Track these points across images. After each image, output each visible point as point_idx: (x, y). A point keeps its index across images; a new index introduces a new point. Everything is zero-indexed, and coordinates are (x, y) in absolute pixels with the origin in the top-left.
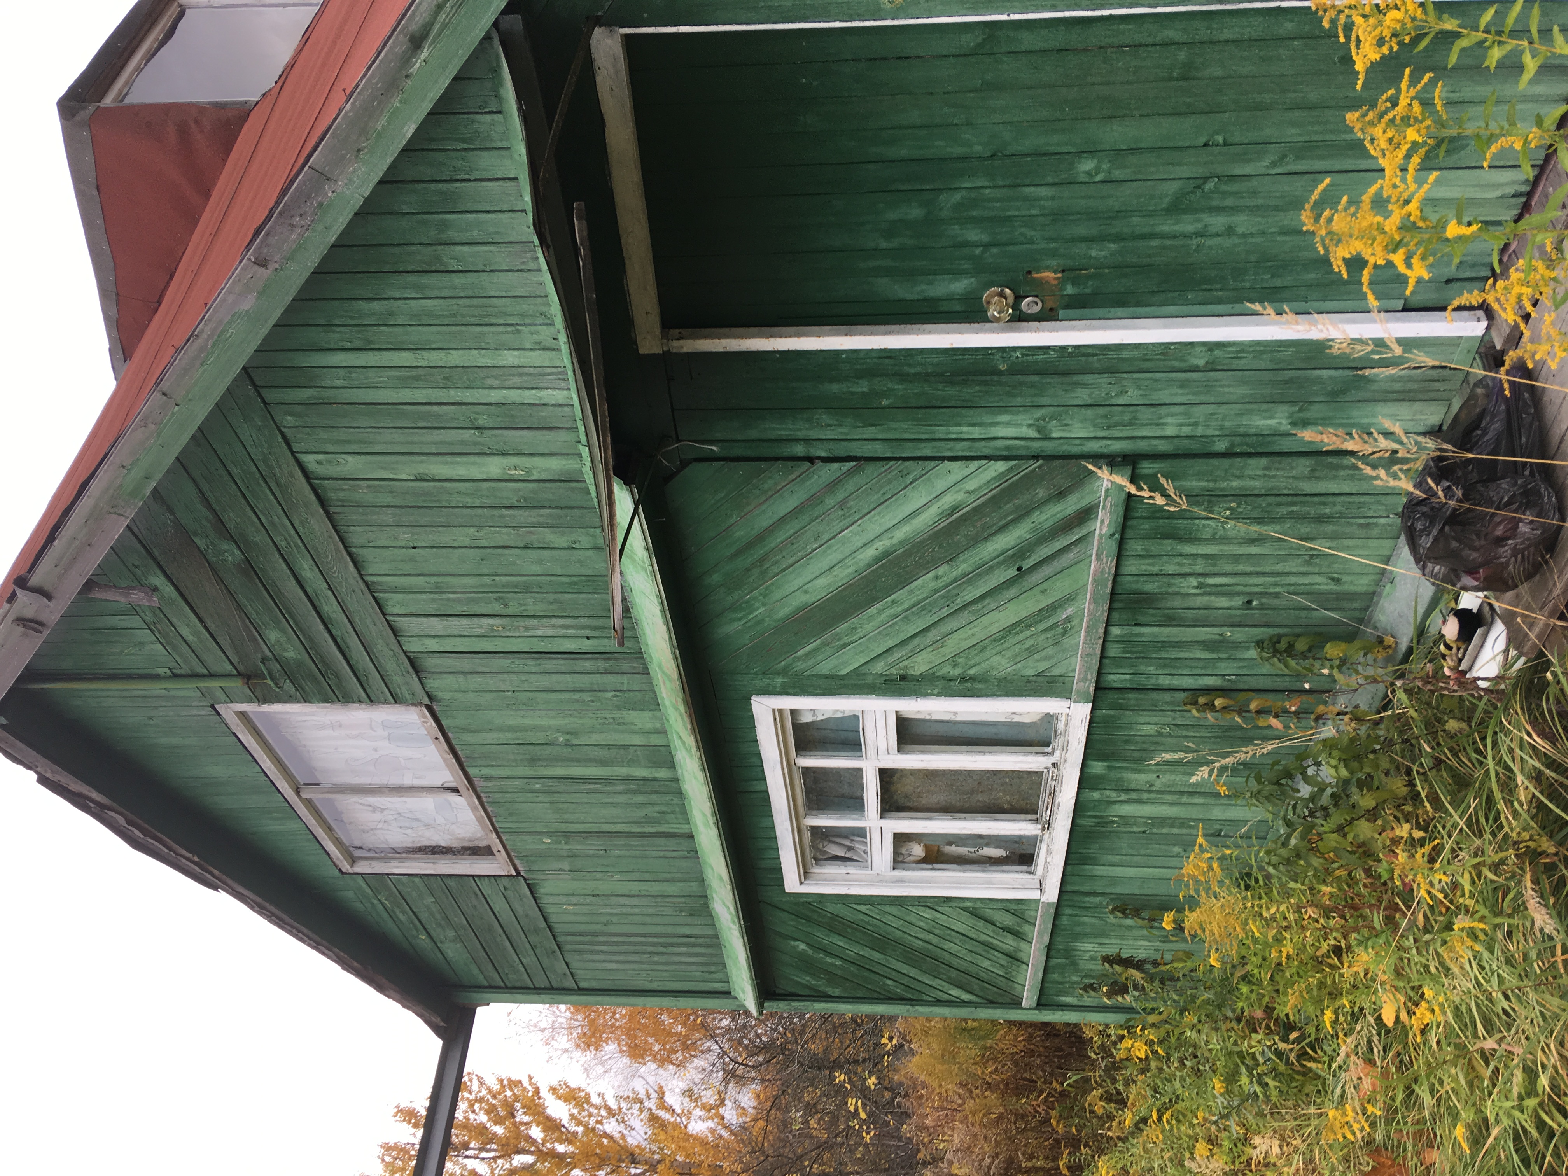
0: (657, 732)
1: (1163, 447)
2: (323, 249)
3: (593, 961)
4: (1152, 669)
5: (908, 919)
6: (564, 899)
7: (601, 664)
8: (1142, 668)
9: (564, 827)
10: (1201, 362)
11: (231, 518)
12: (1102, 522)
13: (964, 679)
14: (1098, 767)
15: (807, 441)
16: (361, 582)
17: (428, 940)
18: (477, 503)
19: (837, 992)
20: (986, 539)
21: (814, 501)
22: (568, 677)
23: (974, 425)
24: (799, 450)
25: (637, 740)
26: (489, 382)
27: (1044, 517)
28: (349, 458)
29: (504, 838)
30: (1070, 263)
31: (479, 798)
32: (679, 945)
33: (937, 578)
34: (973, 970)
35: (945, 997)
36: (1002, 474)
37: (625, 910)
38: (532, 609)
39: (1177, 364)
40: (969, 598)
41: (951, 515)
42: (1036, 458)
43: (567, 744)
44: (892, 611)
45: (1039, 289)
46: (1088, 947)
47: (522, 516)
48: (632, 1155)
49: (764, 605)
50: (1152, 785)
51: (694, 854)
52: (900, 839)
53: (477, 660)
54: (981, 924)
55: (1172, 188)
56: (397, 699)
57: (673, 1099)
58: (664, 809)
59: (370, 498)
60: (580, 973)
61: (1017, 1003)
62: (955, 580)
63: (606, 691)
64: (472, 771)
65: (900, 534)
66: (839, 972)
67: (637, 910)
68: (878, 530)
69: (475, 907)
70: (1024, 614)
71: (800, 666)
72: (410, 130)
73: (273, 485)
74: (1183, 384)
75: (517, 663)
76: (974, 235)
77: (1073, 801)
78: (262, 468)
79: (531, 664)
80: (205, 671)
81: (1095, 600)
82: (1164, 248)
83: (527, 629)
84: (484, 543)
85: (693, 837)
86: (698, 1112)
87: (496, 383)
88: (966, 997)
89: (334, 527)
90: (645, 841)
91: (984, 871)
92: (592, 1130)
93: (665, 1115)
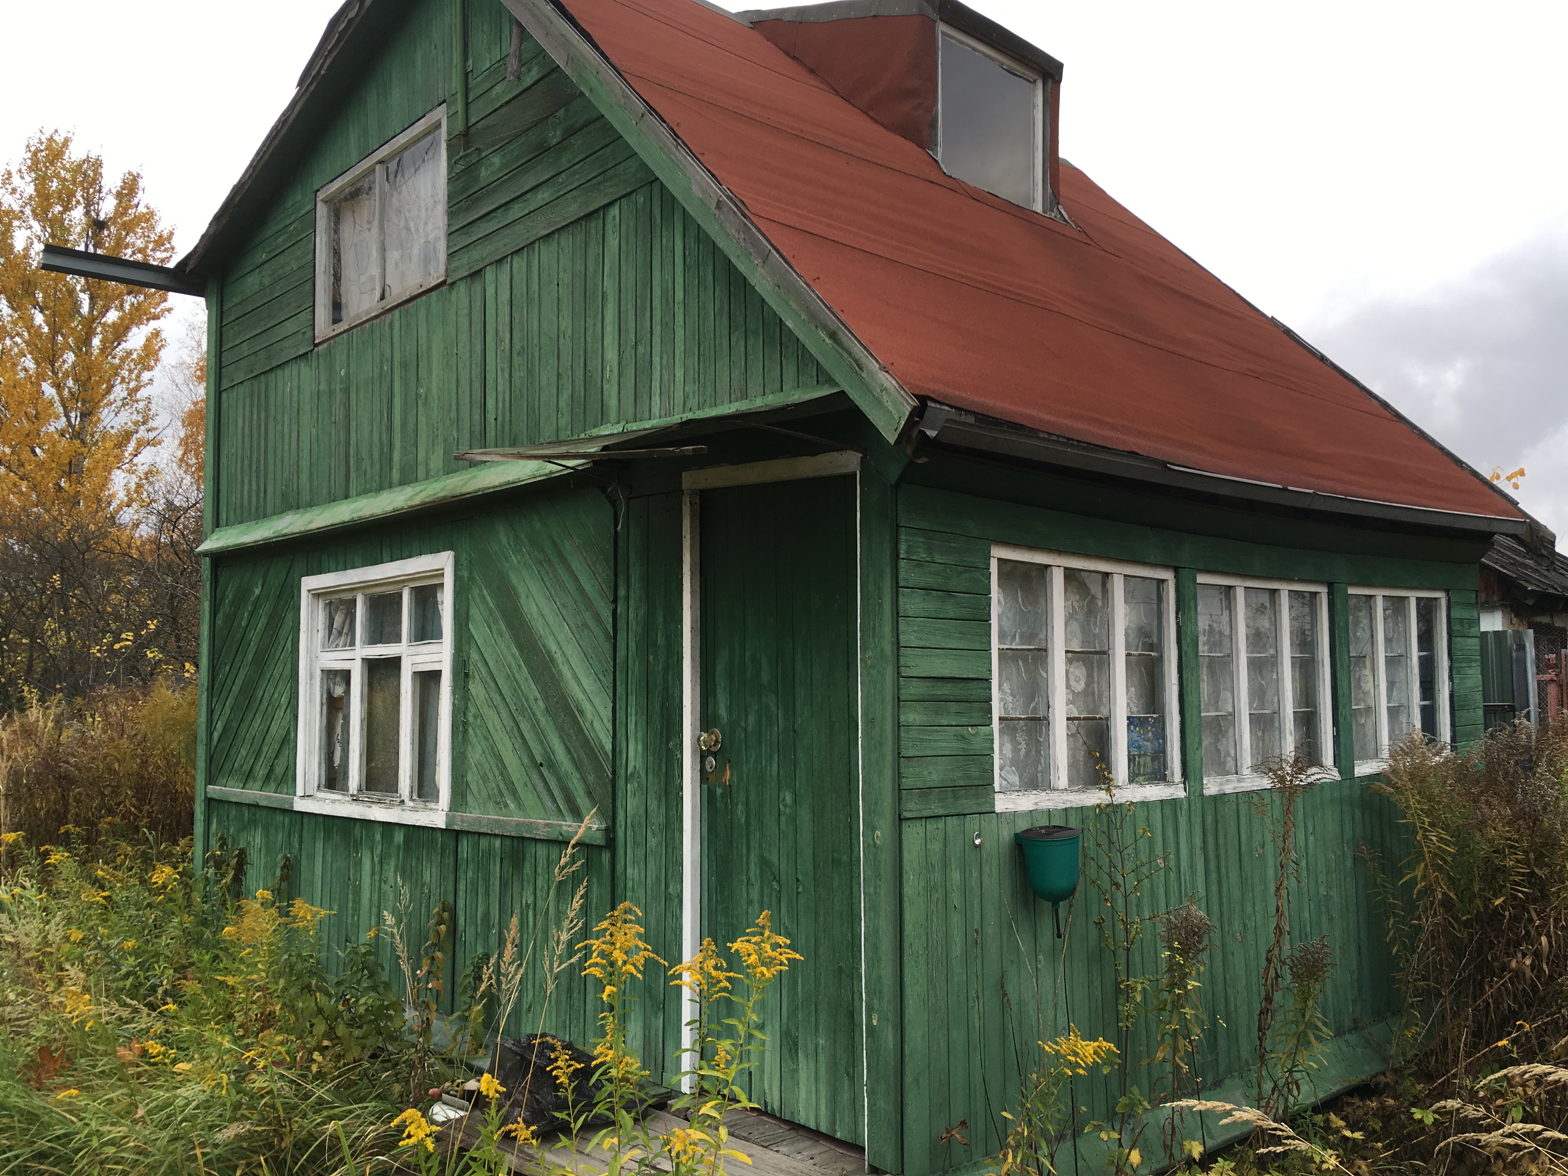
0: (428, 471)
1: (620, 867)
2: (726, 251)
3: (244, 406)
4: (470, 874)
5: (281, 684)
6: (295, 384)
7: (477, 428)
8: (471, 867)
9: (353, 388)
10: (671, 890)
11: (577, 141)
12: (570, 826)
13: (465, 724)
14: (399, 837)
15: (627, 598)
16: (534, 238)
17: (261, 261)
18: (589, 339)
19: (219, 622)
20: (561, 738)
21: (589, 604)
22: (468, 400)
23: (636, 725)
24: (622, 592)
25: (421, 455)
26: (665, 356)
27: (575, 781)
28: (617, 242)
29: (345, 335)
30: (734, 790)
31: (376, 317)
32: (258, 482)
33: (536, 700)
34: (238, 741)
35: (216, 717)
36: (603, 748)
37: (287, 437)
38: (516, 375)
39: (670, 873)
40: (522, 726)
41: (578, 710)
42: (614, 773)
43: (418, 395)
44: (513, 665)
45: (719, 770)
46: (258, 840)
47: (579, 373)
48: (90, 414)
49: (519, 562)
50: (385, 882)
51: (332, 499)
52: (346, 676)
53: (480, 326)
54: (276, 746)
55: (775, 861)
56: (451, 256)
57: (146, 457)
58: (368, 475)
59: (591, 253)
60: (234, 394)
61: (211, 780)
62: (534, 714)
63: (458, 430)
64: (396, 313)
65: (565, 670)
66: (236, 624)
67: (286, 447)
68: (568, 653)
69: (289, 305)
70: (510, 770)
71: (475, 591)
72: (789, 324)
73: (599, 179)
74: (658, 879)
75: (477, 359)
76: (752, 719)
77: (373, 819)
78: (611, 172)
79: (477, 371)
80: (470, 100)
81: (519, 824)
82: (742, 858)
83: (503, 369)
84: (561, 341)
85: (346, 498)
86: (134, 480)
87: (664, 362)
88: (216, 736)
89: (572, 223)
90: (342, 457)
91: (320, 747)
92: (116, 372)
93: (131, 447)
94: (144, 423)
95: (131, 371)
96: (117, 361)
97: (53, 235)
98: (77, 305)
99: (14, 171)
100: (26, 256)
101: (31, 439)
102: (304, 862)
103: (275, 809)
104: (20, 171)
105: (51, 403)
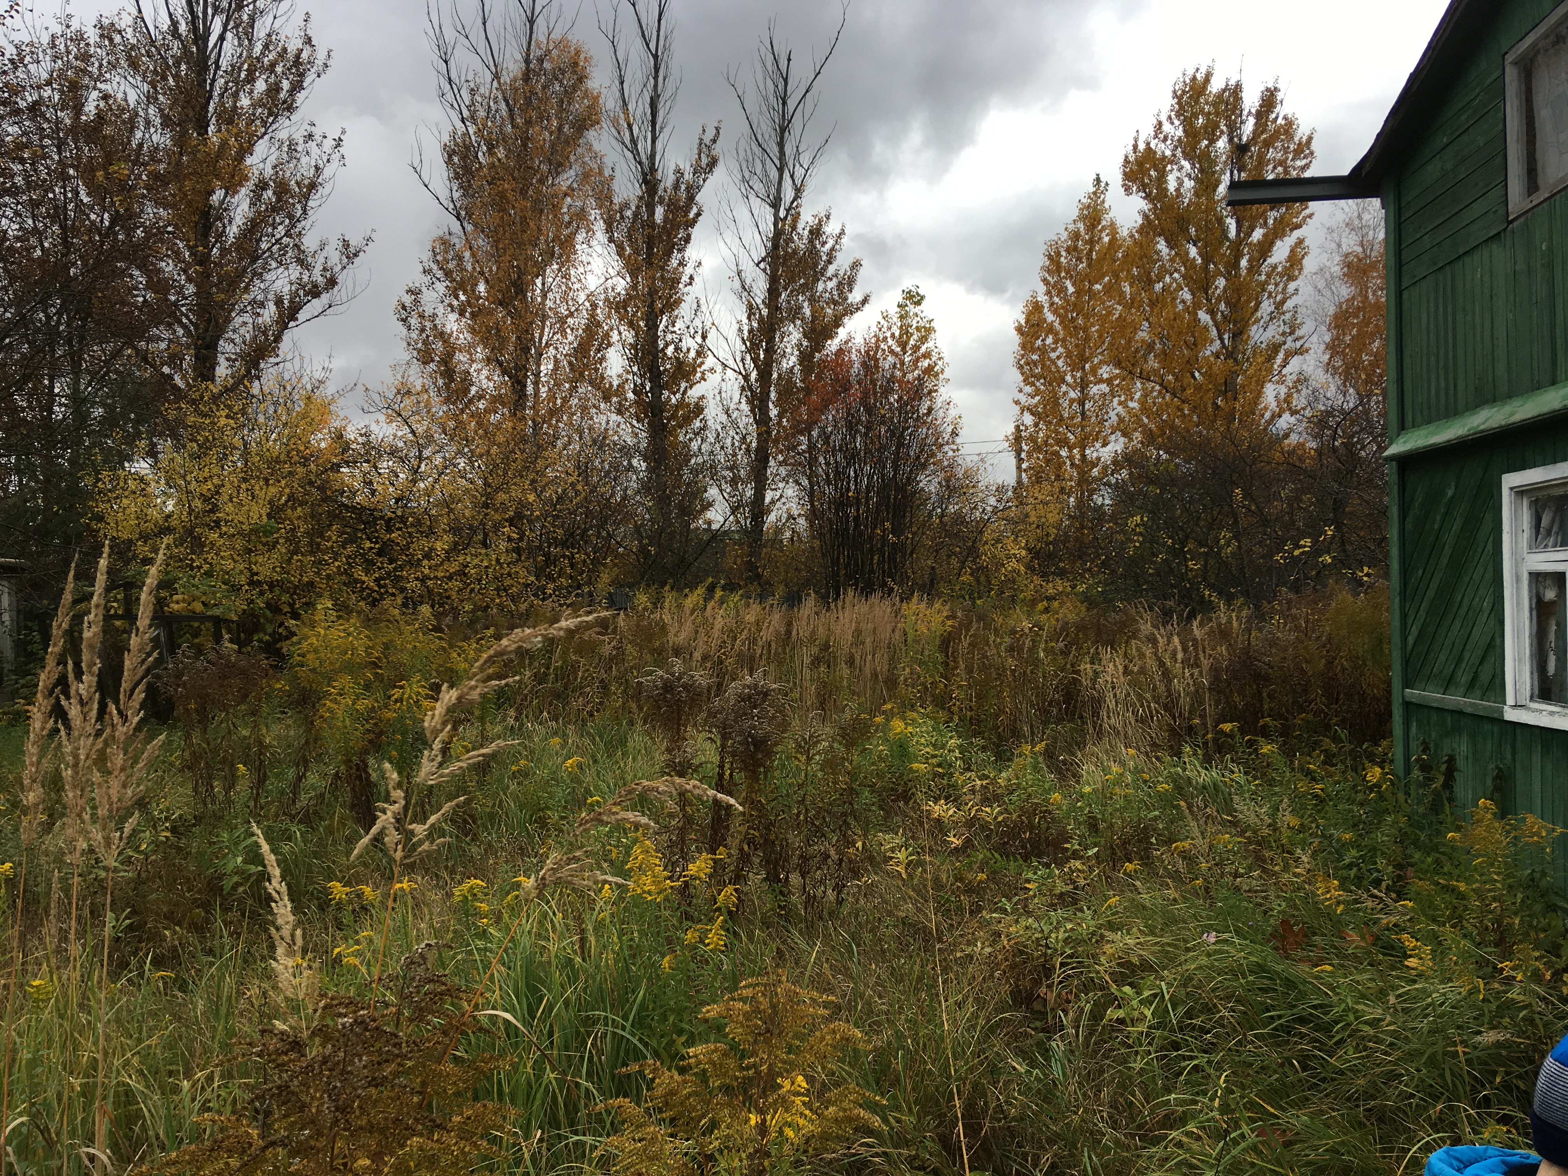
3: (1428, 302)
5: (1481, 586)
6: (1487, 268)
9: (1558, 261)
17: (1441, 145)
19: (1409, 526)
29: (1543, 206)
32: (1446, 379)
34: (1436, 646)
35: (1410, 622)
37: (1478, 326)
46: (1464, 745)
48: (1242, 333)
51: (1536, 386)
52: (1560, 579)
54: (1480, 653)
57: (1295, 364)
60: (1418, 290)
61: (1407, 684)
66: (1427, 527)
67: (1478, 337)
69: (1476, 185)
85: (1553, 385)
86: (1283, 390)
88: (1411, 640)
90: (1547, 339)
91: (1531, 655)
92: (1263, 286)
93: (1279, 360)
94: (1291, 334)
95: (1276, 285)
96: (1263, 277)
97: (1201, 170)
98: (1225, 231)
99: (1163, 118)
100: (1178, 194)
101: (1191, 364)
102: (1519, 775)
103: (1482, 717)
104: (1170, 118)
105: (1206, 328)
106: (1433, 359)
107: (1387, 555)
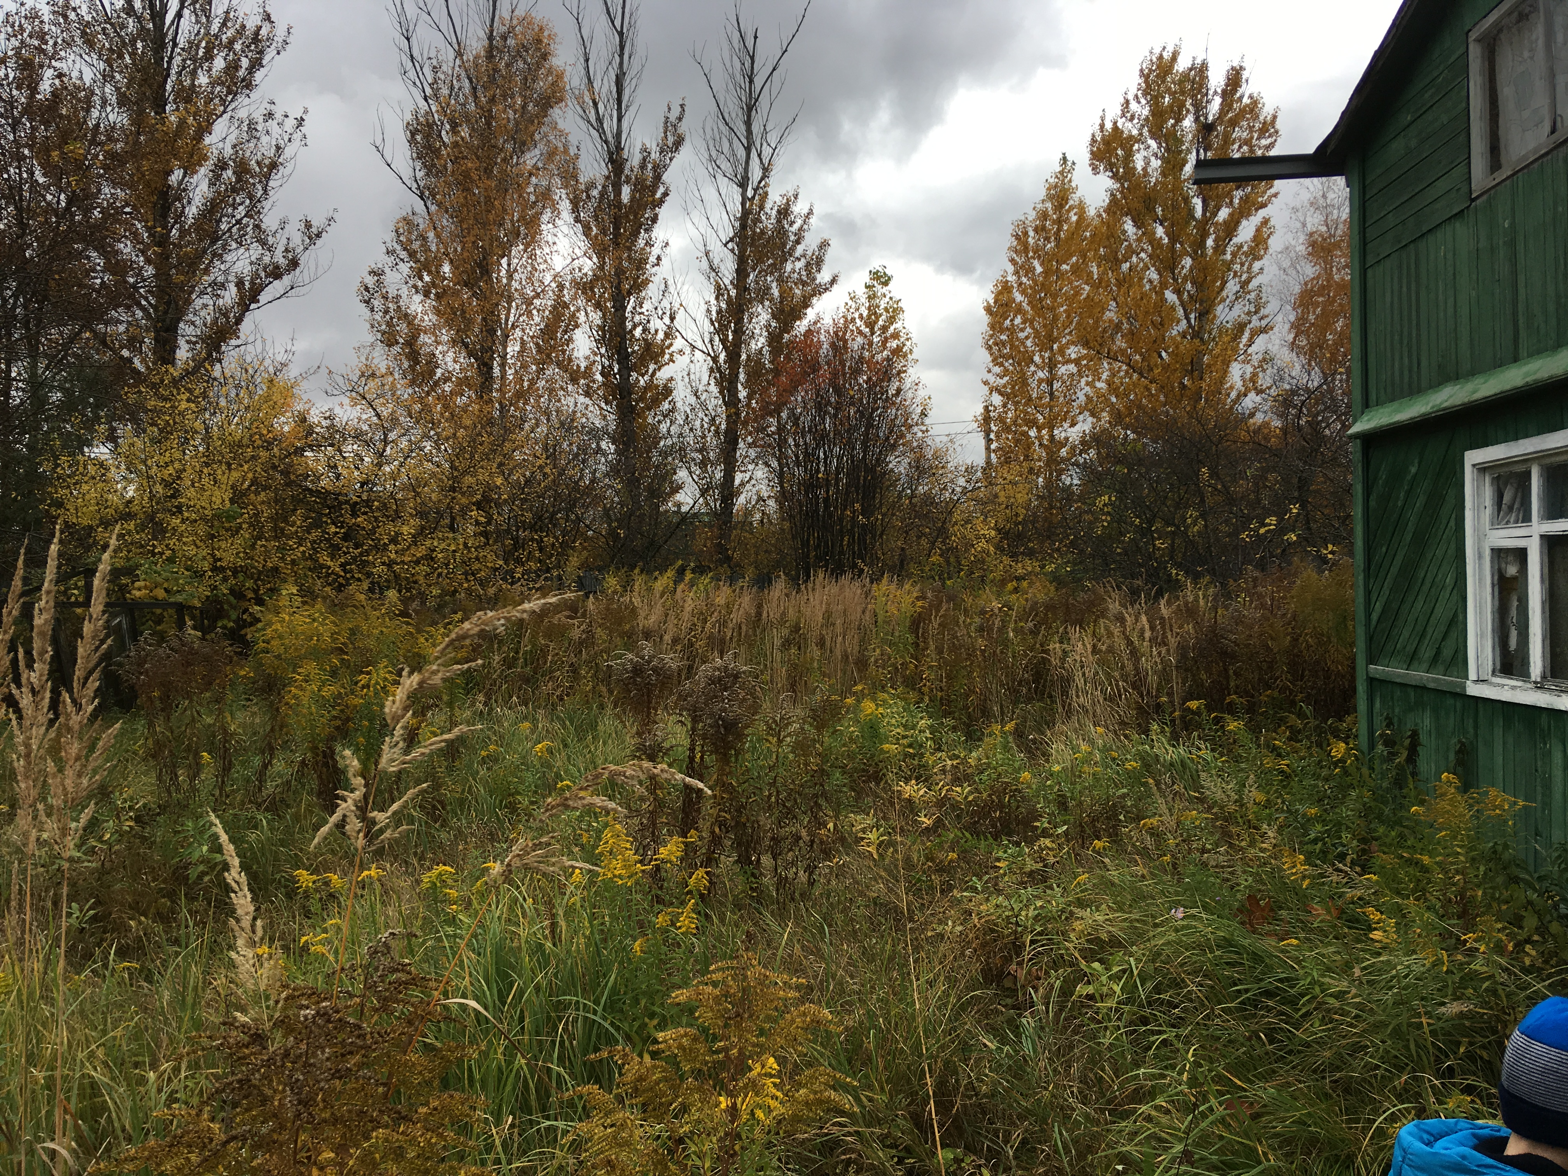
3: (1392, 279)
5: (1444, 563)
6: (1450, 246)
9: (1520, 238)
17: (1405, 123)
19: (1372, 503)
29: (1506, 183)
31: (1547, 154)
32: (1410, 356)
34: (1400, 622)
35: (1374, 599)
37: (1442, 304)
46: (1427, 722)
48: (1208, 312)
51: (1499, 364)
52: (1521, 554)
54: (1443, 628)
57: (1260, 345)
58: (1543, 333)
60: (1380, 268)
61: (1371, 660)
66: (1391, 504)
69: (1440, 162)
85: (1515, 362)
86: (1249, 369)
88: (1375, 617)
90: (1509, 317)
91: (1493, 630)
92: (1228, 266)
93: (1245, 339)
94: (1256, 313)
95: (1242, 265)
96: (1228, 257)
97: (1168, 150)
98: (1191, 211)
99: (1130, 97)
100: (1146, 173)
101: (1157, 344)
102: (1481, 748)
103: (1445, 692)
104: (1136, 96)
105: (1173, 308)
106: (1396, 337)
107: (1351, 532)
